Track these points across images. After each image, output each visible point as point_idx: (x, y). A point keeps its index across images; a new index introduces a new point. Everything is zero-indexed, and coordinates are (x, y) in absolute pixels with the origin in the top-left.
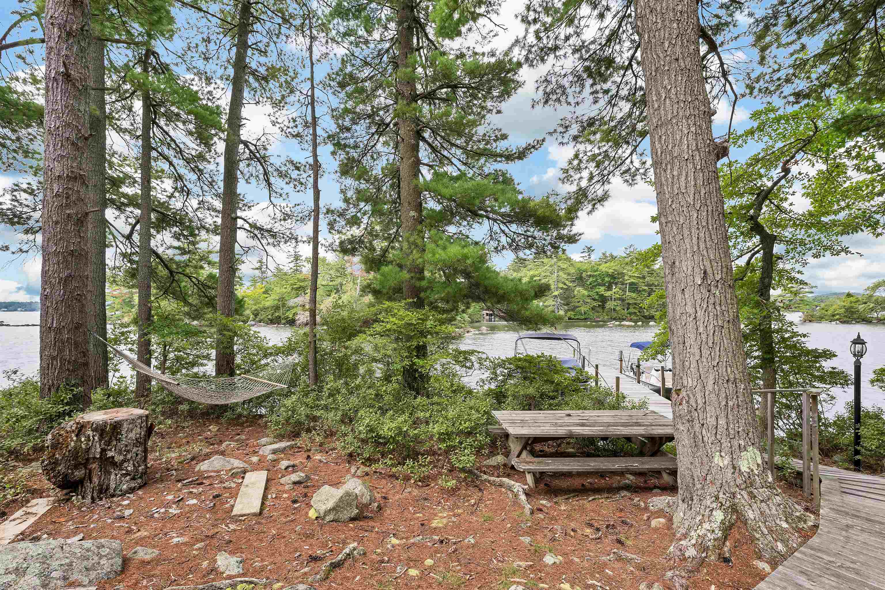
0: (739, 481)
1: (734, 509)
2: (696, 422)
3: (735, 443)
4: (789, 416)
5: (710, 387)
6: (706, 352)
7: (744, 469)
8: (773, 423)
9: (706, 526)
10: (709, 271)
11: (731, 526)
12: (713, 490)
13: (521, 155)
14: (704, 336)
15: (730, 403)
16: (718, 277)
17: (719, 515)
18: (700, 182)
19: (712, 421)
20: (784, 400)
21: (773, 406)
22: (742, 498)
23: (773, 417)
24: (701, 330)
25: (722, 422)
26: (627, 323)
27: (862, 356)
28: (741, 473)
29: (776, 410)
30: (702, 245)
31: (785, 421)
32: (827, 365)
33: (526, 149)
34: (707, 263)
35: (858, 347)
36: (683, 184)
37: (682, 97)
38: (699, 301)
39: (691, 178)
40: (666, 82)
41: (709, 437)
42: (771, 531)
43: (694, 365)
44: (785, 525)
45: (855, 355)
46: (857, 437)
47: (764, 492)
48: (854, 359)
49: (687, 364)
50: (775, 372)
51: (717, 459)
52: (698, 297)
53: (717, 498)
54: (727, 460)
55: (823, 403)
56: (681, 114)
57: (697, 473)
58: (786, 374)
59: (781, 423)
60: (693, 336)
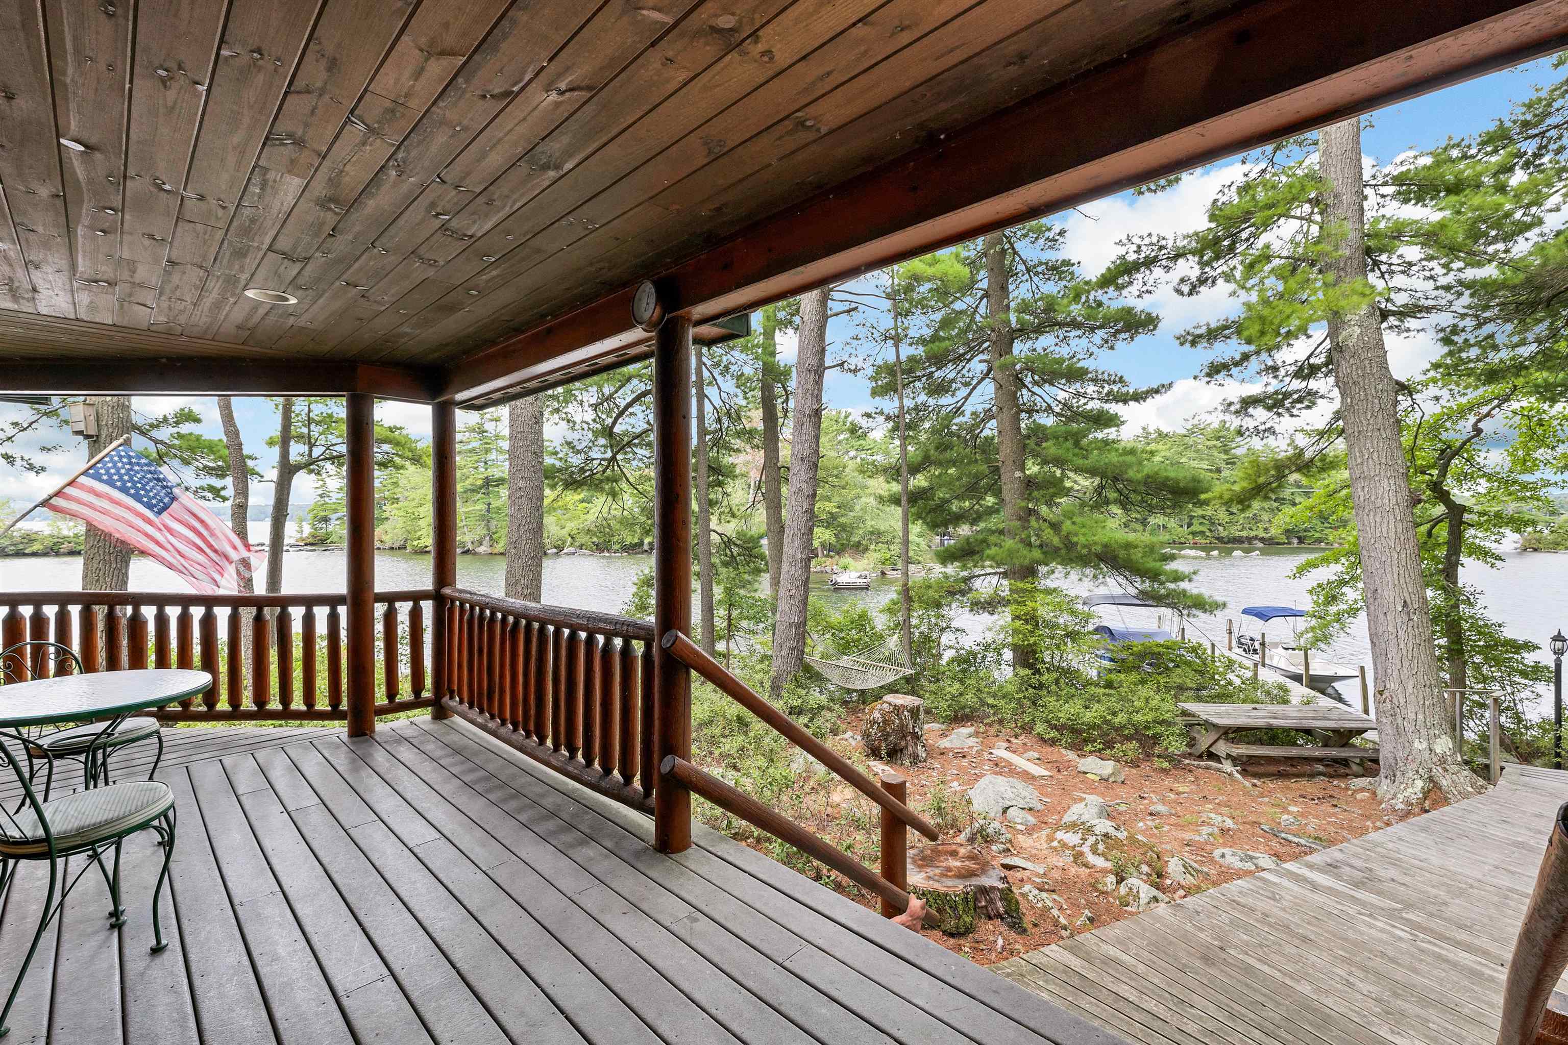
0: (1435, 760)
1: (1431, 779)
2: (1398, 716)
3: (1431, 732)
4: (1482, 716)
5: (1410, 689)
6: (1406, 664)
7: (1439, 751)
8: (1461, 723)
9: (1410, 790)
10: (1408, 601)
11: (1429, 791)
12: (1414, 766)
13: (1139, 397)
14: (1404, 652)
15: (1427, 703)
16: (1416, 606)
17: (1419, 784)
18: (1399, 530)
19: (1412, 716)
20: (1476, 697)
21: (1462, 704)
22: (1437, 772)
23: (1462, 716)
24: (1402, 646)
25: (1421, 717)
26: (1192, 553)
27: (1562, 654)
28: (1436, 754)
29: (1465, 708)
30: (1402, 580)
31: (1478, 722)
32: (1530, 658)
33: (1148, 392)
34: (1406, 595)
35: (1559, 644)
36: (1384, 530)
37: (1383, 461)
38: (1399, 624)
39: (1392, 526)
40: (1369, 445)
41: (1410, 728)
42: (1460, 793)
43: (1396, 673)
44: (1470, 789)
45: (1555, 653)
46: (1559, 739)
47: (1455, 768)
48: (1555, 657)
49: (1389, 671)
50: (1465, 663)
51: (1416, 744)
52: (1399, 620)
53: (1417, 772)
54: (1425, 745)
55: (1526, 702)
56: (1383, 474)
57: (1400, 754)
58: (1477, 668)
59: (1471, 724)
60: (1395, 651)
